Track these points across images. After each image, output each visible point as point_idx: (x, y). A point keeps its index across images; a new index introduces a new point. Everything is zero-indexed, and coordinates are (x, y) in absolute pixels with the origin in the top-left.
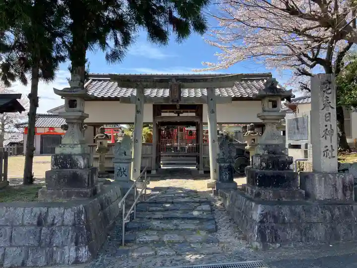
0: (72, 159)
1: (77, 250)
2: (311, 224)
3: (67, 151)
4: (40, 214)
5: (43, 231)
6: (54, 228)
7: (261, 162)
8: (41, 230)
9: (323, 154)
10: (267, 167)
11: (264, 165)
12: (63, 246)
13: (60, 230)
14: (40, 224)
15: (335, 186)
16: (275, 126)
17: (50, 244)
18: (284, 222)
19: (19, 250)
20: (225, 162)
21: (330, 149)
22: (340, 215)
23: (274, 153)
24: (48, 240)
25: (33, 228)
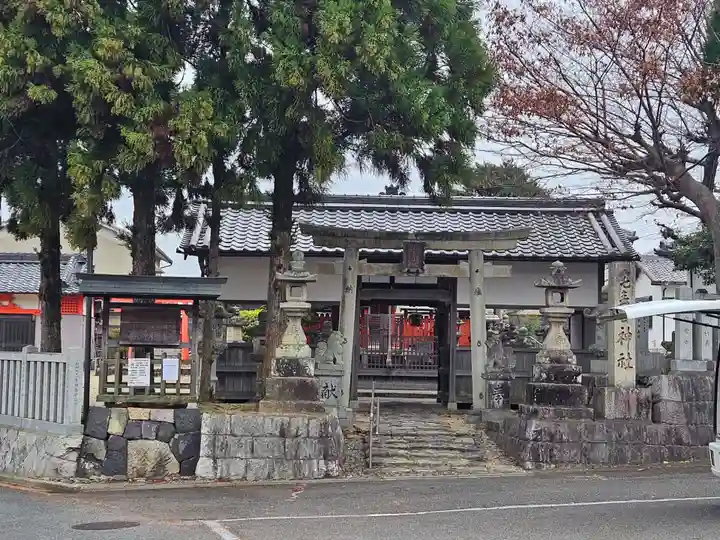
0: (298, 364)
1: (326, 464)
2: (593, 444)
3: (292, 353)
4: (283, 424)
5: (287, 443)
6: (299, 439)
7: (541, 372)
8: (285, 442)
9: (616, 364)
10: (548, 380)
11: (544, 376)
12: (310, 459)
13: (305, 442)
14: (283, 434)
15: (628, 403)
16: (561, 327)
17: (296, 457)
18: (561, 441)
19: (262, 462)
20: (496, 379)
21: (627, 357)
22: (629, 435)
23: (558, 361)
24: (294, 453)
25: (275, 439)
